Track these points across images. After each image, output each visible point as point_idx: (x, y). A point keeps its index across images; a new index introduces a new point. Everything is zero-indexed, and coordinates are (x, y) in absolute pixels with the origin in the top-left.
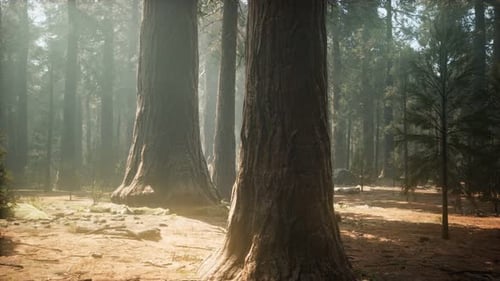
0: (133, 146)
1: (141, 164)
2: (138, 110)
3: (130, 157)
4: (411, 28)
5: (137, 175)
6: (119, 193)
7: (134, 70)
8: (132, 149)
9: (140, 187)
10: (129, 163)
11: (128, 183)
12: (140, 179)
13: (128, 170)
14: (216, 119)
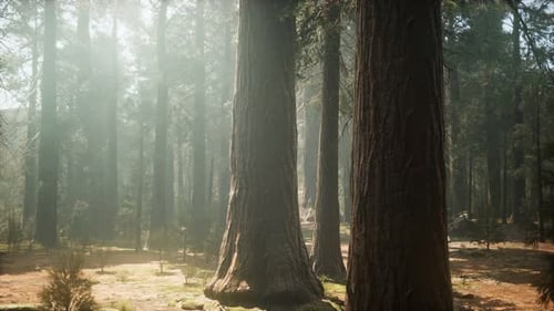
0: (227, 232)
1: (236, 255)
2: (232, 193)
3: (223, 244)
4: (543, 48)
5: (232, 268)
6: (212, 286)
7: (228, 116)
8: (226, 235)
9: (234, 283)
10: (222, 251)
11: (221, 276)
12: (234, 273)
13: (221, 259)
14: (317, 184)
